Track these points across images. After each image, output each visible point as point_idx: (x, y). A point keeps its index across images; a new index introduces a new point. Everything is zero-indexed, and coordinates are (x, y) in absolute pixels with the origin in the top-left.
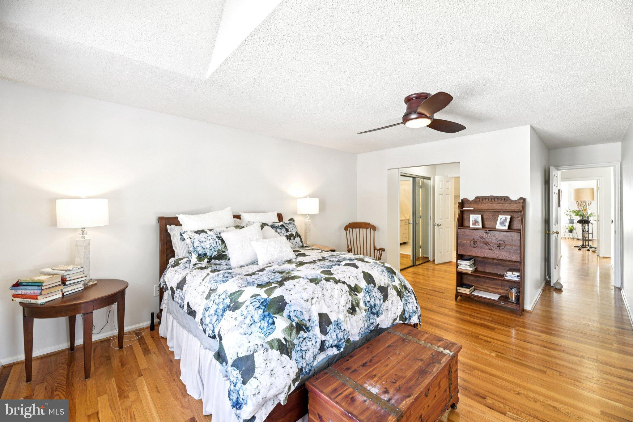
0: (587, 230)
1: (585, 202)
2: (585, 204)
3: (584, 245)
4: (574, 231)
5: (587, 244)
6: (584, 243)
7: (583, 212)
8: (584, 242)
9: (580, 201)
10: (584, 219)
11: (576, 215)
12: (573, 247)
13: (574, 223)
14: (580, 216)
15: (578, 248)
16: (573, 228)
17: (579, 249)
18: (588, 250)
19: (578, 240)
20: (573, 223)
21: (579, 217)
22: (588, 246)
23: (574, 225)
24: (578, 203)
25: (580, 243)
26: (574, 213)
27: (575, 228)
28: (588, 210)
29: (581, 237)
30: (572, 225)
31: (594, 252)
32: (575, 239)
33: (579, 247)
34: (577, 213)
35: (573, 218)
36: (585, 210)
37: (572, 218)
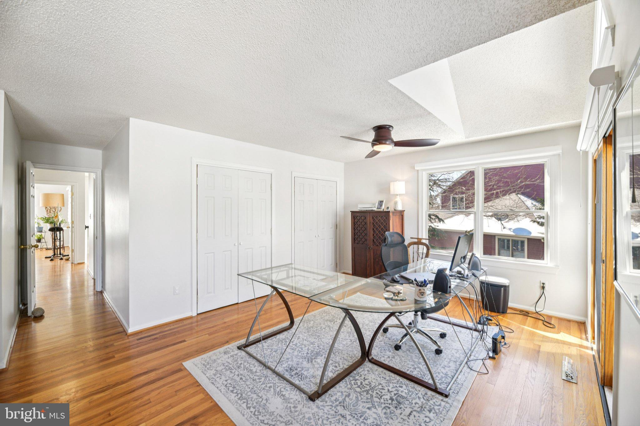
0: (59, 238)
1: (55, 208)
2: (55, 210)
3: (56, 254)
4: (43, 240)
5: (59, 253)
6: (56, 252)
7: (54, 218)
8: (56, 250)
9: (50, 207)
10: (56, 226)
11: (46, 223)
12: (44, 259)
13: (43, 231)
14: (51, 223)
15: (50, 259)
16: (41, 238)
17: (52, 260)
18: (62, 259)
19: (47, 249)
20: (41, 231)
21: (49, 224)
22: (60, 254)
23: (42, 233)
24: (47, 209)
25: (50, 253)
26: (43, 220)
27: (43, 237)
28: (59, 217)
29: (50, 245)
30: (40, 234)
31: (68, 260)
32: (44, 248)
33: (51, 257)
34: (47, 220)
35: (42, 226)
36: (57, 216)
37: (40, 226)
